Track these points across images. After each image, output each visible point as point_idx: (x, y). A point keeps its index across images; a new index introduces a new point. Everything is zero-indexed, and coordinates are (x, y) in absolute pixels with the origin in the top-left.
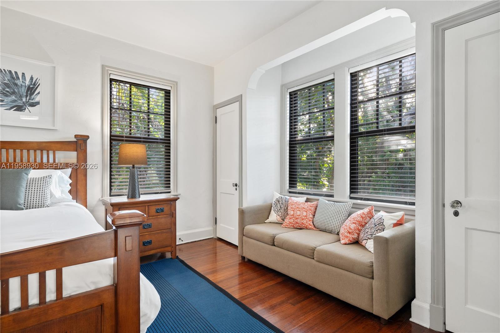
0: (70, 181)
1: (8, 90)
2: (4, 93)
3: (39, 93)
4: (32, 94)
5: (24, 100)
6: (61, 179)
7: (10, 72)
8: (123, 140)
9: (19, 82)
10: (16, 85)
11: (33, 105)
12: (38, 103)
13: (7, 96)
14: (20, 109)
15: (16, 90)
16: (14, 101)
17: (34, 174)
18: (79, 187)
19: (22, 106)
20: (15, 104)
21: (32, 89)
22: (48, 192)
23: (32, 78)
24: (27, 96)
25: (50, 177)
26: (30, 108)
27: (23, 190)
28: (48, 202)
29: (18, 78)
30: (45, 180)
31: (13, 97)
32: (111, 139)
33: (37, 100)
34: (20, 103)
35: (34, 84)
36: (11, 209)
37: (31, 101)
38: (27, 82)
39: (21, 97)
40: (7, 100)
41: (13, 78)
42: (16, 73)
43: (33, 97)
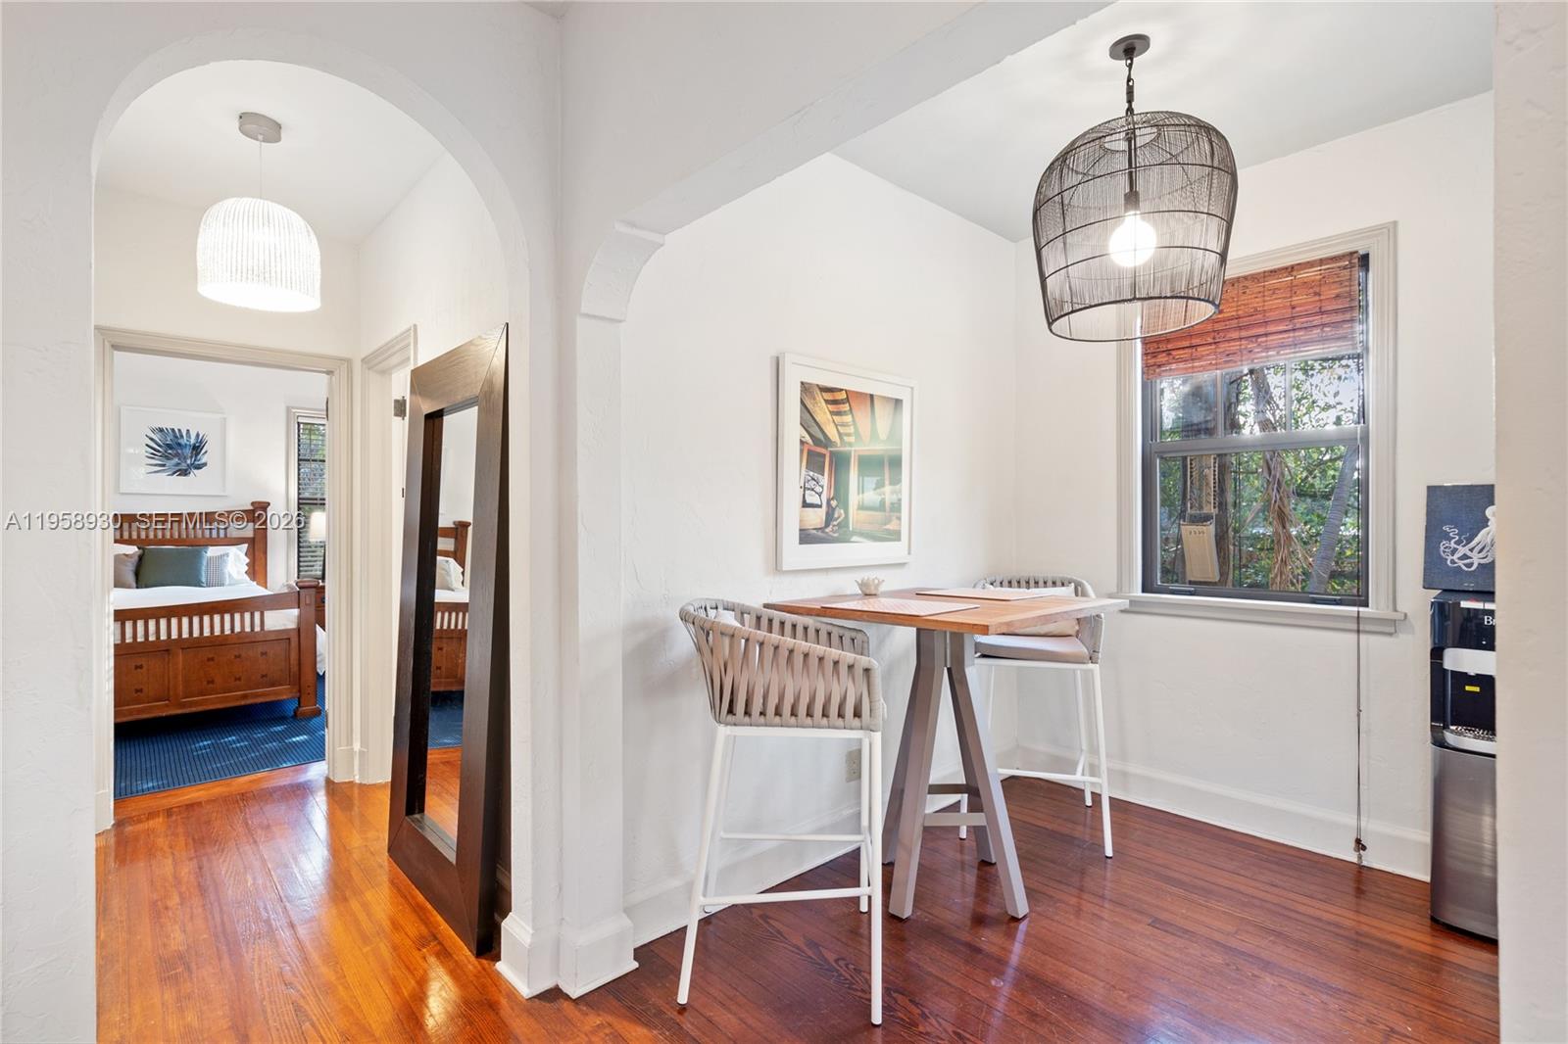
0: (247, 560)
1: (170, 451)
2: (166, 456)
3: (206, 452)
4: (197, 454)
5: (189, 462)
6: (237, 557)
7: (173, 430)
8: (316, 504)
9: (183, 441)
10: (179, 444)
11: (199, 467)
12: (205, 464)
13: (168, 458)
14: (184, 473)
15: (179, 451)
16: (178, 464)
17: (212, 552)
18: (256, 568)
19: (186, 470)
20: (177, 468)
21: (197, 449)
22: (226, 571)
23: (198, 435)
24: (191, 457)
25: (227, 555)
26: (196, 471)
27: (204, 568)
28: (227, 582)
29: (182, 436)
30: (222, 558)
31: (176, 460)
32: (299, 504)
33: (203, 461)
34: (183, 466)
35: (201, 442)
36: (196, 586)
37: (197, 463)
38: (193, 441)
39: (185, 458)
40: (169, 463)
41: (177, 437)
42: (179, 430)
43: (198, 457)
